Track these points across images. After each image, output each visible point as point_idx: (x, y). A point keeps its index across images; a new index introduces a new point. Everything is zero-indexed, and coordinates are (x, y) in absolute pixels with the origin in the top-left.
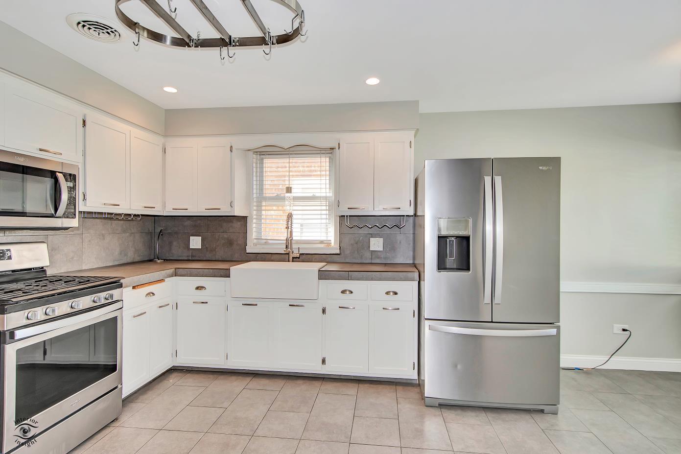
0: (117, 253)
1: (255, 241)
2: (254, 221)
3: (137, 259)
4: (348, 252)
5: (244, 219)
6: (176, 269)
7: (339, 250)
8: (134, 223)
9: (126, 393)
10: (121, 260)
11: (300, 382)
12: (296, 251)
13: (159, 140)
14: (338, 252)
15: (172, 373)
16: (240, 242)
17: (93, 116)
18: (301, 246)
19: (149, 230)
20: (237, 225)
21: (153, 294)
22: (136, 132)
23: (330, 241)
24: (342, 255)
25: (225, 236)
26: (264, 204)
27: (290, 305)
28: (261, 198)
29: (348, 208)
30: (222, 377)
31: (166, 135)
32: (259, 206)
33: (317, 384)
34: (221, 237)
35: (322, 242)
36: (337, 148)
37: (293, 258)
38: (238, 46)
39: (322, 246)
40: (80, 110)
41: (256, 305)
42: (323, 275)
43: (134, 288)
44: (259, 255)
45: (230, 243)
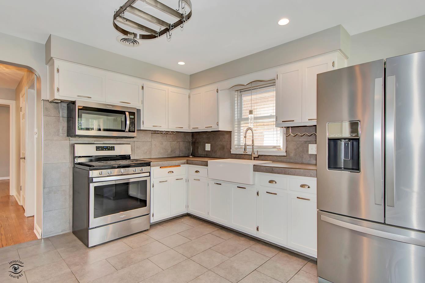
0: (169, 151)
1: (236, 146)
2: (236, 134)
3: (182, 155)
4: (292, 155)
5: (230, 133)
6: (187, 160)
7: (286, 153)
8: (172, 136)
9: (153, 220)
10: (171, 155)
11: (243, 239)
12: (256, 153)
13: (187, 92)
14: (285, 154)
15: (186, 216)
16: (228, 147)
17: (147, 84)
18: (259, 150)
19: (188, 140)
20: (227, 136)
21: (173, 172)
22: (171, 89)
23: (280, 146)
24: (288, 157)
25: (221, 143)
26: (242, 122)
27: (238, 187)
28: (241, 119)
29: (283, 122)
30: (205, 224)
31: (190, 89)
32: (239, 124)
33: (252, 243)
34: (219, 144)
35: (274, 147)
36: (276, 79)
37: (254, 158)
38: (174, 28)
39: (275, 150)
40: (140, 82)
41: (221, 184)
42: (257, 169)
43: (160, 167)
44: (238, 155)
45: (223, 148)
